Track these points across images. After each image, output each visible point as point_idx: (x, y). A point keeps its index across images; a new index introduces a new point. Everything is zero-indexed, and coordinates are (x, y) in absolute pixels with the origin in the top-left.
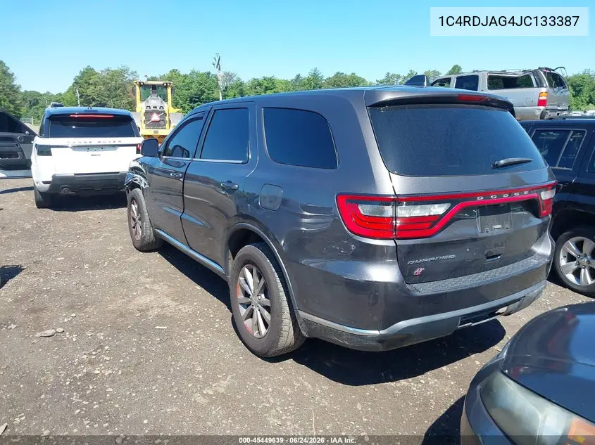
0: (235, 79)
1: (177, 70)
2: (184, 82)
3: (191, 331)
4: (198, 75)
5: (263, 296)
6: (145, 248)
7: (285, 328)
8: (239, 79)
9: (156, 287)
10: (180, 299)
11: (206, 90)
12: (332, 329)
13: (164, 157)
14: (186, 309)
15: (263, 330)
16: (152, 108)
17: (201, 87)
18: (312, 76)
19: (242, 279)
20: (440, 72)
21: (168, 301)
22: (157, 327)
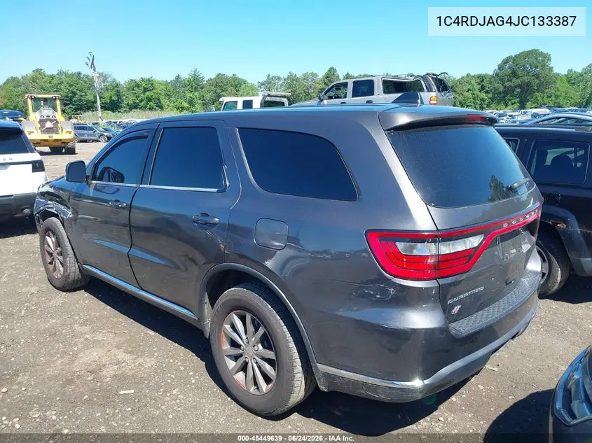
0: (109, 80)
1: (41, 70)
2: (50, 83)
3: (165, 392)
4: (66, 75)
5: (260, 346)
6: (68, 287)
7: (297, 384)
8: (114, 80)
9: (99, 337)
10: (134, 350)
11: (78, 92)
12: (364, 384)
13: (94, 182)
14: (149, 363)
15: (264, 386)
16: (45, 117)
17: (72, 88)
18: (192, 77)
19: (228, 327)
20: (318, 74)
21: (121, 355)
22: (122, 392)
